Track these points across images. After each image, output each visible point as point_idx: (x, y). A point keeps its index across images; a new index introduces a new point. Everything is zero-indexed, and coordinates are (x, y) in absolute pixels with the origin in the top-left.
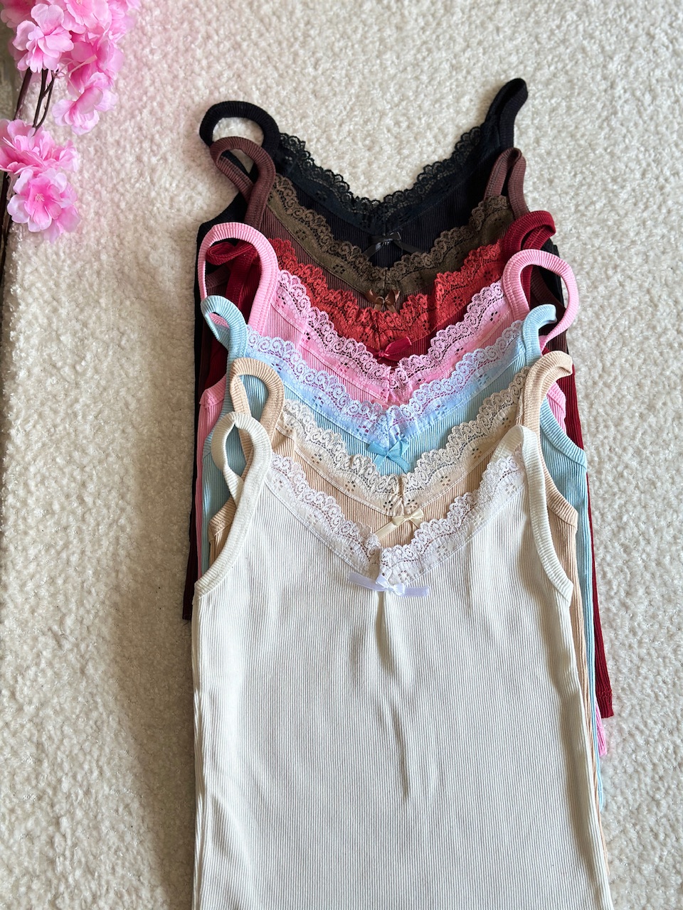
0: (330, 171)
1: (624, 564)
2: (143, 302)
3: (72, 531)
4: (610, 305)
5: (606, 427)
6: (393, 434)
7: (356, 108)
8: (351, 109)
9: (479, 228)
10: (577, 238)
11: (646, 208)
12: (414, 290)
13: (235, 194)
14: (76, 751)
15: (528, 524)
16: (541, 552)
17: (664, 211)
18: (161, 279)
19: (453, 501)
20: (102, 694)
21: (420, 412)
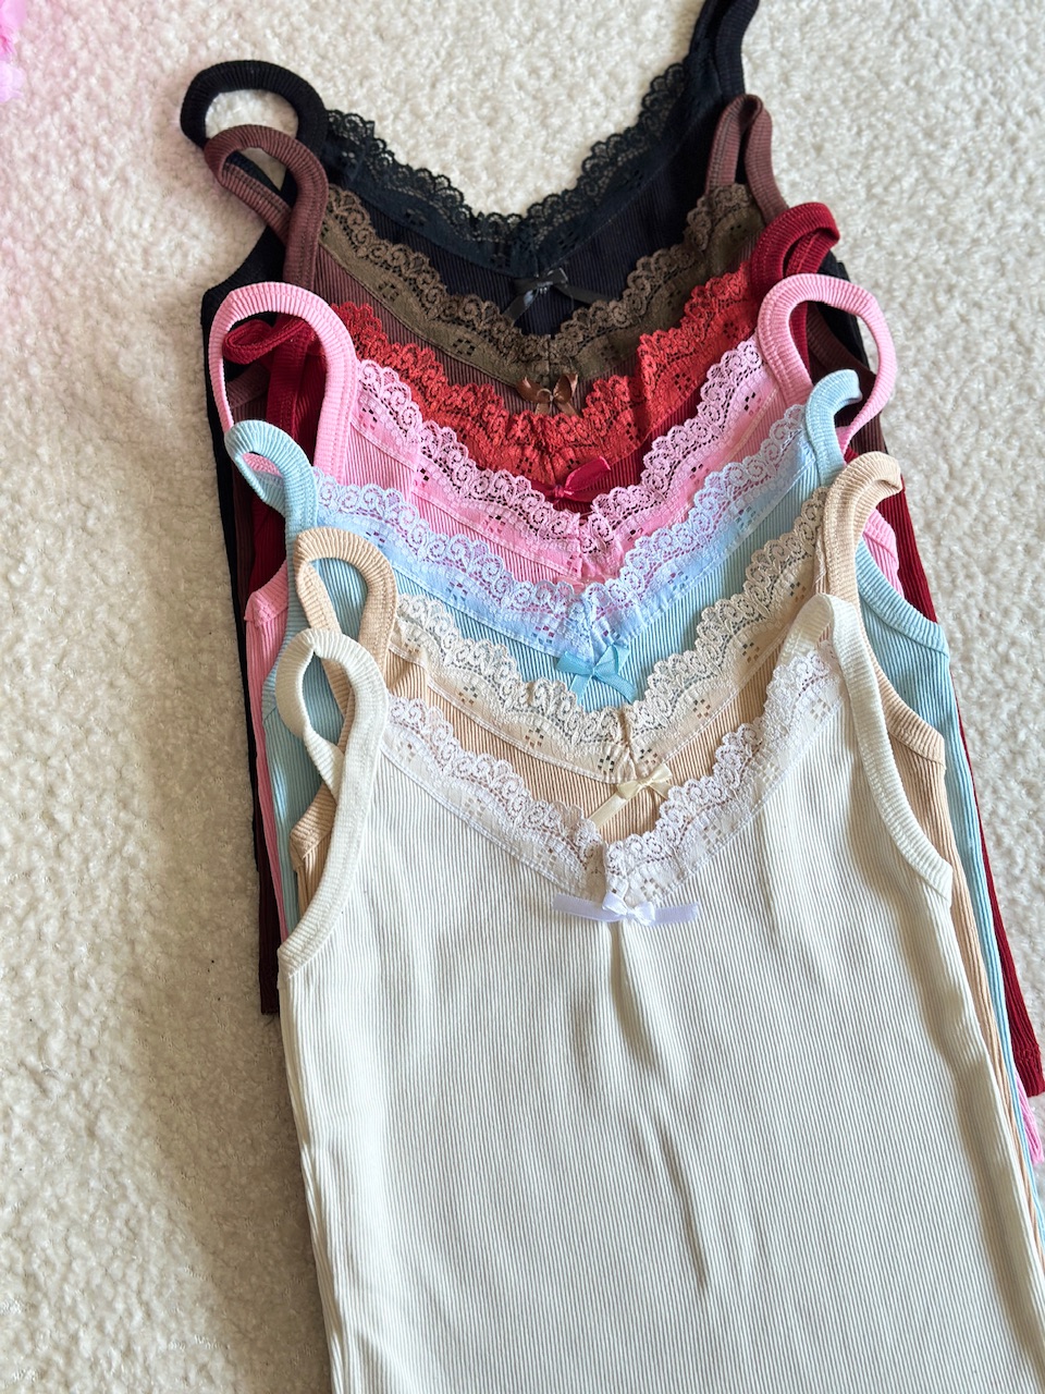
0: (425, 170)
1: (1030, 817)
2: (117, 445)
3: (41, 878)
4: (948, 358)
5: (969, 577)
6: (598, 634)
7: (457, 52)
8: (450, 55)
9: (704, 247)
10: (878, 244)
11: (990, 178)
12: (602, 370)
13: (260, 231)
14: (97, 1279)
15: (858, 768)
16: (889, 817)
17: (1022, 180)
18: (145, 400)
19: (720, 743)
20: (131, 1170)
21: (640, 590)
